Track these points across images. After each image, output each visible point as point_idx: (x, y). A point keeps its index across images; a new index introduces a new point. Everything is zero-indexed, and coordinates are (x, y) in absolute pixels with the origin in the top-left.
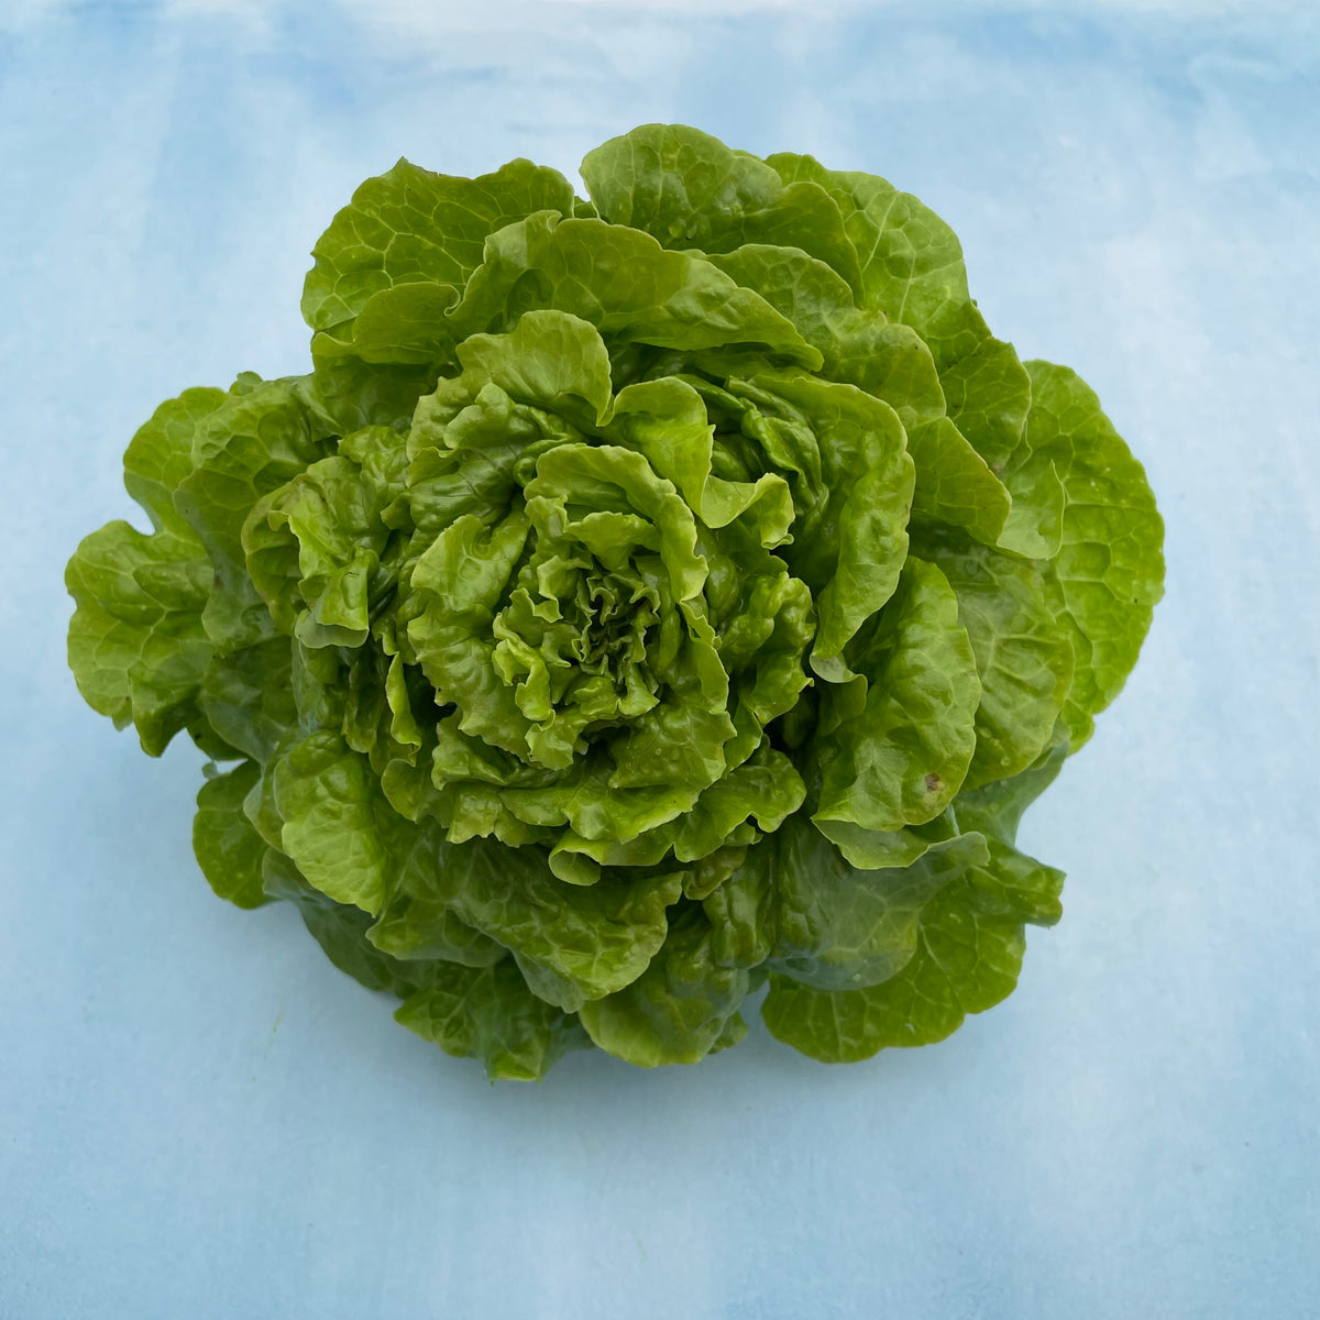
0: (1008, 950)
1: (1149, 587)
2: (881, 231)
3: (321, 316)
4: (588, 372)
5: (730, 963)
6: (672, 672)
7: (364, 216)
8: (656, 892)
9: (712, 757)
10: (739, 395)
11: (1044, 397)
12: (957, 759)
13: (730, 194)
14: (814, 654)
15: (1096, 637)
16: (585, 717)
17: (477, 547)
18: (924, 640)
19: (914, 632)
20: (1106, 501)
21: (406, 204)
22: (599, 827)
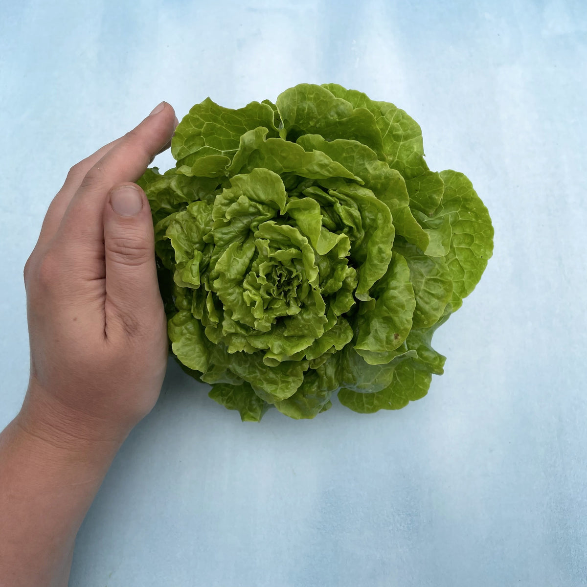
0: (425, 381)
1: (487, 253)
2: (391, 124)
3: (179, 155)
4: (277, 193)
5: (326, 389)
6: (306, 300)
7: (193, 117)
8: (300, 367)
9: (320, 329)
10: (332, 196)
11: (451, 183)
12: (406, 329)
13: (332, 113)
14: (356, 292)
15: (466, 269)
16: (276, 315)
17: (237, 252)
18: (396, 287)
19: (393, 283)
20: (474, 219)
21: (210, 113)
22: (280, 350)
